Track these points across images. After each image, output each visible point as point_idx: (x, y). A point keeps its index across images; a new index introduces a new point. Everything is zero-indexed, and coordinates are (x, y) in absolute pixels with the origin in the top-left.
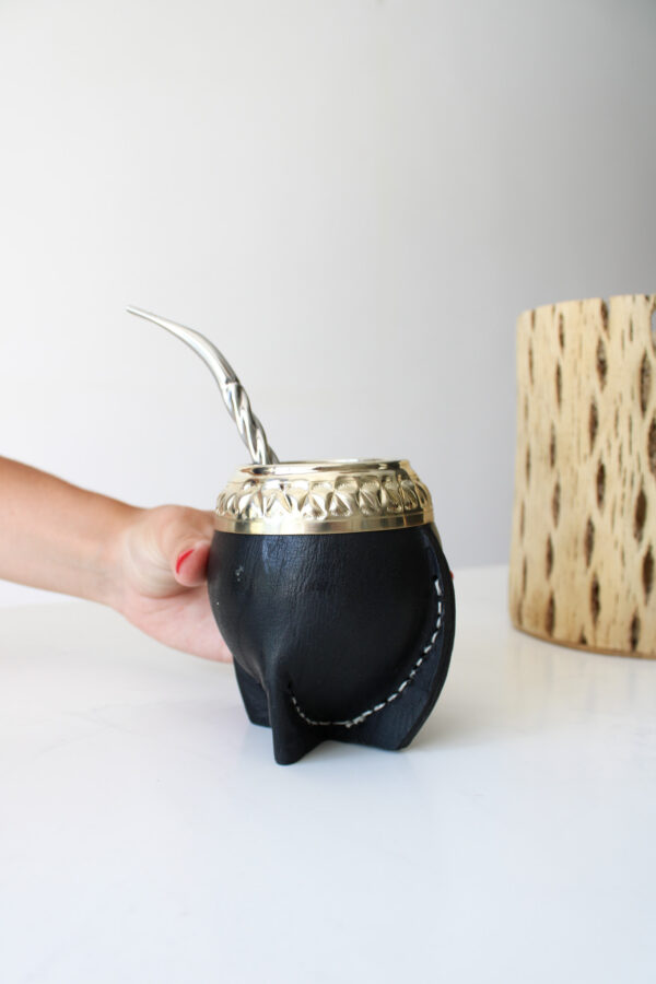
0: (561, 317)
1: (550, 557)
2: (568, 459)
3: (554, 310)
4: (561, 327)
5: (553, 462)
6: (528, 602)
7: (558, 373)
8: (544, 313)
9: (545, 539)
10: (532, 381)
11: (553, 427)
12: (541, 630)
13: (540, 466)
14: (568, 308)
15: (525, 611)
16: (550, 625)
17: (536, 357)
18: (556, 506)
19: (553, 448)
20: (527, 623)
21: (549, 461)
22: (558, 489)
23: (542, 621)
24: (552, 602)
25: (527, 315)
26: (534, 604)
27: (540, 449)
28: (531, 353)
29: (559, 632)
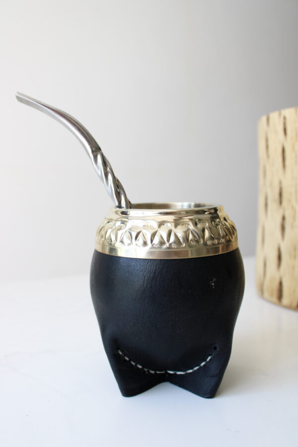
0: (285, 118)
1: (279, 257)
2: (290, 201)
3: (280, 114)
4: (285, 124)
5: (281, 202)
6: (267, 283)
7: (283, 151)
8: (274, 116)
9: (276, 247)
10: (268, 156)
11: (280, 183)
12: (275, 299)
13: (273, 205)
14: (289, 113)
15: (265, 287)
16: (280, 296)
17: (270, 143)
18: (283, 228)
19: (281, 194)
20: (266, 294)
21: (278, 202)
22: (284, 218)
23: (276, 293)
24: (281, 284)
25: (264, 119)
26: (271, 285)
27: (273, 195)
28: (267, 140)
29: (286, 300)
